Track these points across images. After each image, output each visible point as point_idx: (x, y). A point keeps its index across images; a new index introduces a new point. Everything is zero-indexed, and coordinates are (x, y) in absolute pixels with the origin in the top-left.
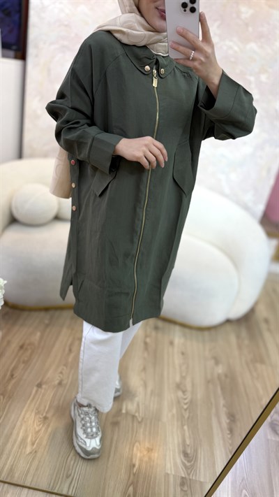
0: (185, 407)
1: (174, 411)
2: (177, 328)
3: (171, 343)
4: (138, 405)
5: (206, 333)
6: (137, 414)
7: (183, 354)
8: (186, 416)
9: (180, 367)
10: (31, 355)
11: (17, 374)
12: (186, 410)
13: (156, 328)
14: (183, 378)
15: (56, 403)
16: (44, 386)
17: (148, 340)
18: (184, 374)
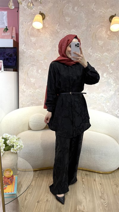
0: (106, 206)
1: (101, 208)
2: (96, 174)
3: (95, 180)
4: (84, 206)
5: (110, 175)
6: (84, 210)
7: (101, 184)
8: (107, 209)
9: (100, 189)
10: (32, 190)
11: (27, 198)
12: (106, 207)
13: (86, 175)
14: (103, 194)
15: (47, 208)
16: (40, 202)
17: (83, 180)
18: (103, 193)
